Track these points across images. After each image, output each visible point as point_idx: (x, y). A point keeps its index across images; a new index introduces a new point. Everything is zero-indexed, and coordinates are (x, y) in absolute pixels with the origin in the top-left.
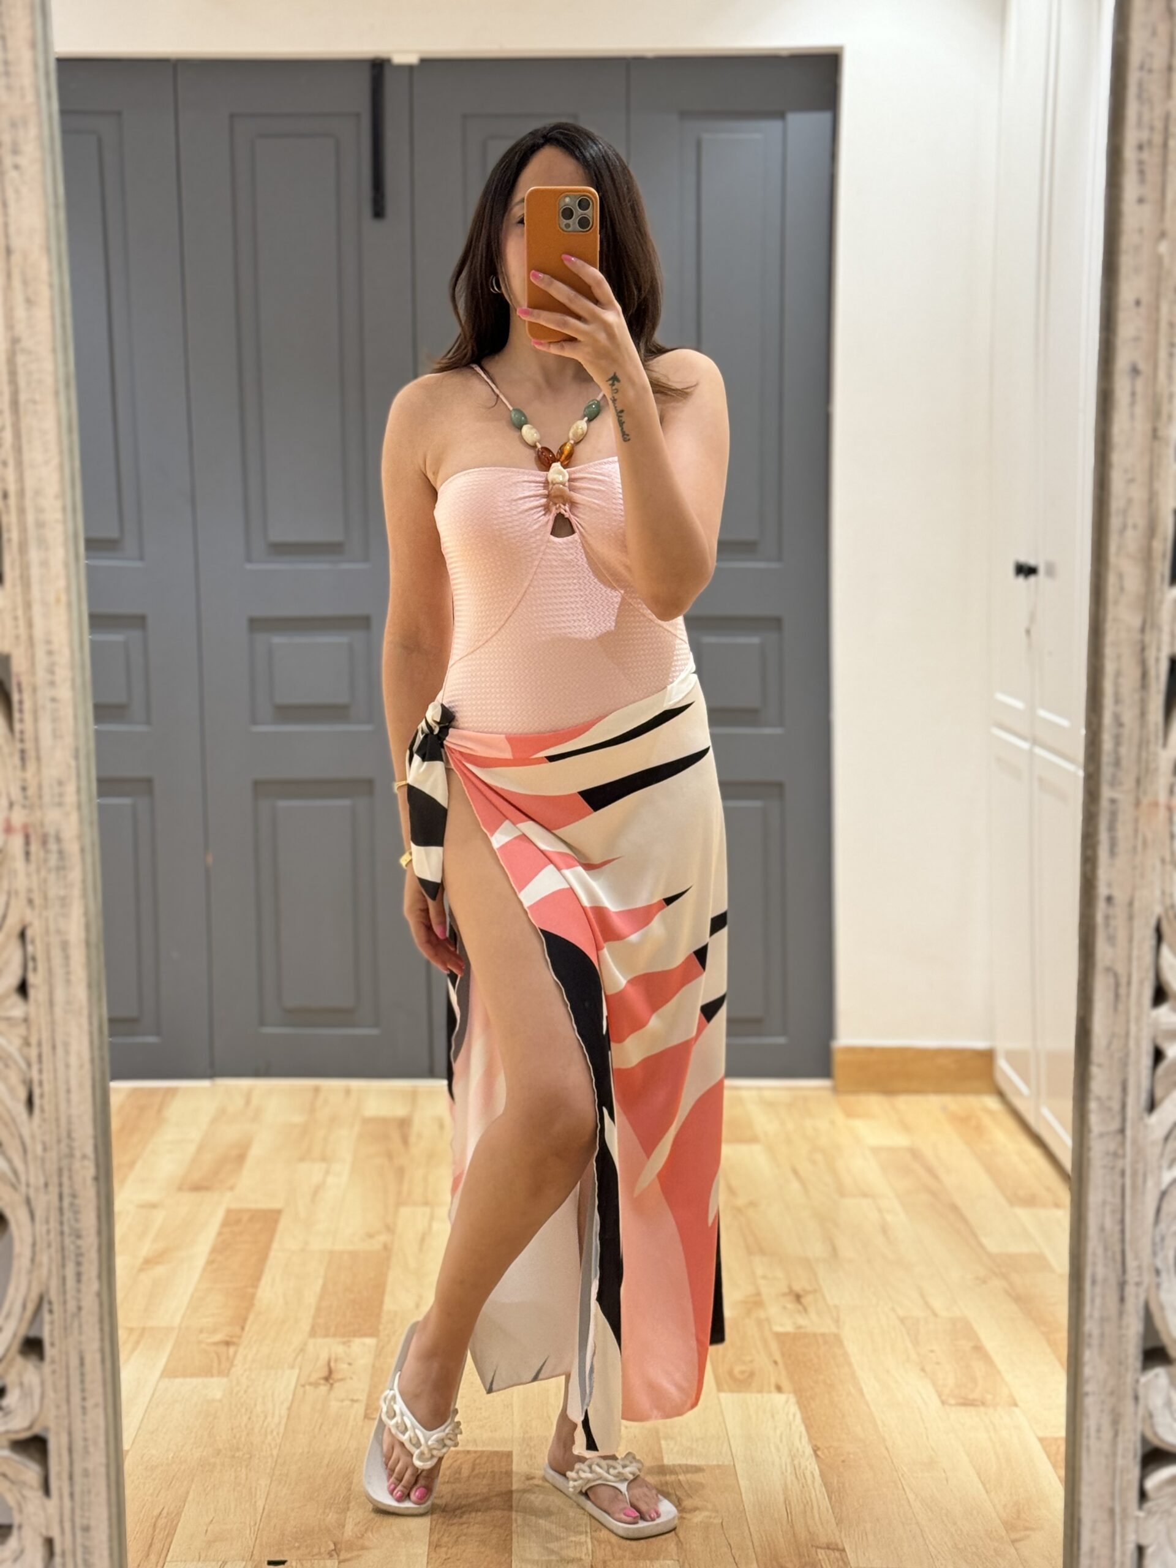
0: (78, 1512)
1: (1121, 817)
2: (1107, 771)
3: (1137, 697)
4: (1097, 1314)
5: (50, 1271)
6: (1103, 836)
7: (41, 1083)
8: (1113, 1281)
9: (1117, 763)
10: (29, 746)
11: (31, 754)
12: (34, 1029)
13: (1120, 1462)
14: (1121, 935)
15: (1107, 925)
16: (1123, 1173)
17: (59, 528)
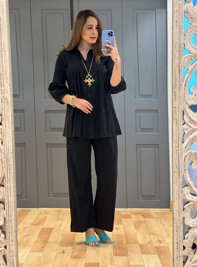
0: (9, 213)
1: (176, 94)
2: (174, 86)
3: (179, 74)
4: (175, 178)
5: (5, 172)
6: (174, 97)
7: (4, 139)
8: (178, 172)
9: (176, 85)
10: (2, 84)
11: (3, 85)
12: (3, 131)
13: (180, 203)
14: (177, 113)
15: (175, 112)
16: (179, 153)
17: (7, 49)
